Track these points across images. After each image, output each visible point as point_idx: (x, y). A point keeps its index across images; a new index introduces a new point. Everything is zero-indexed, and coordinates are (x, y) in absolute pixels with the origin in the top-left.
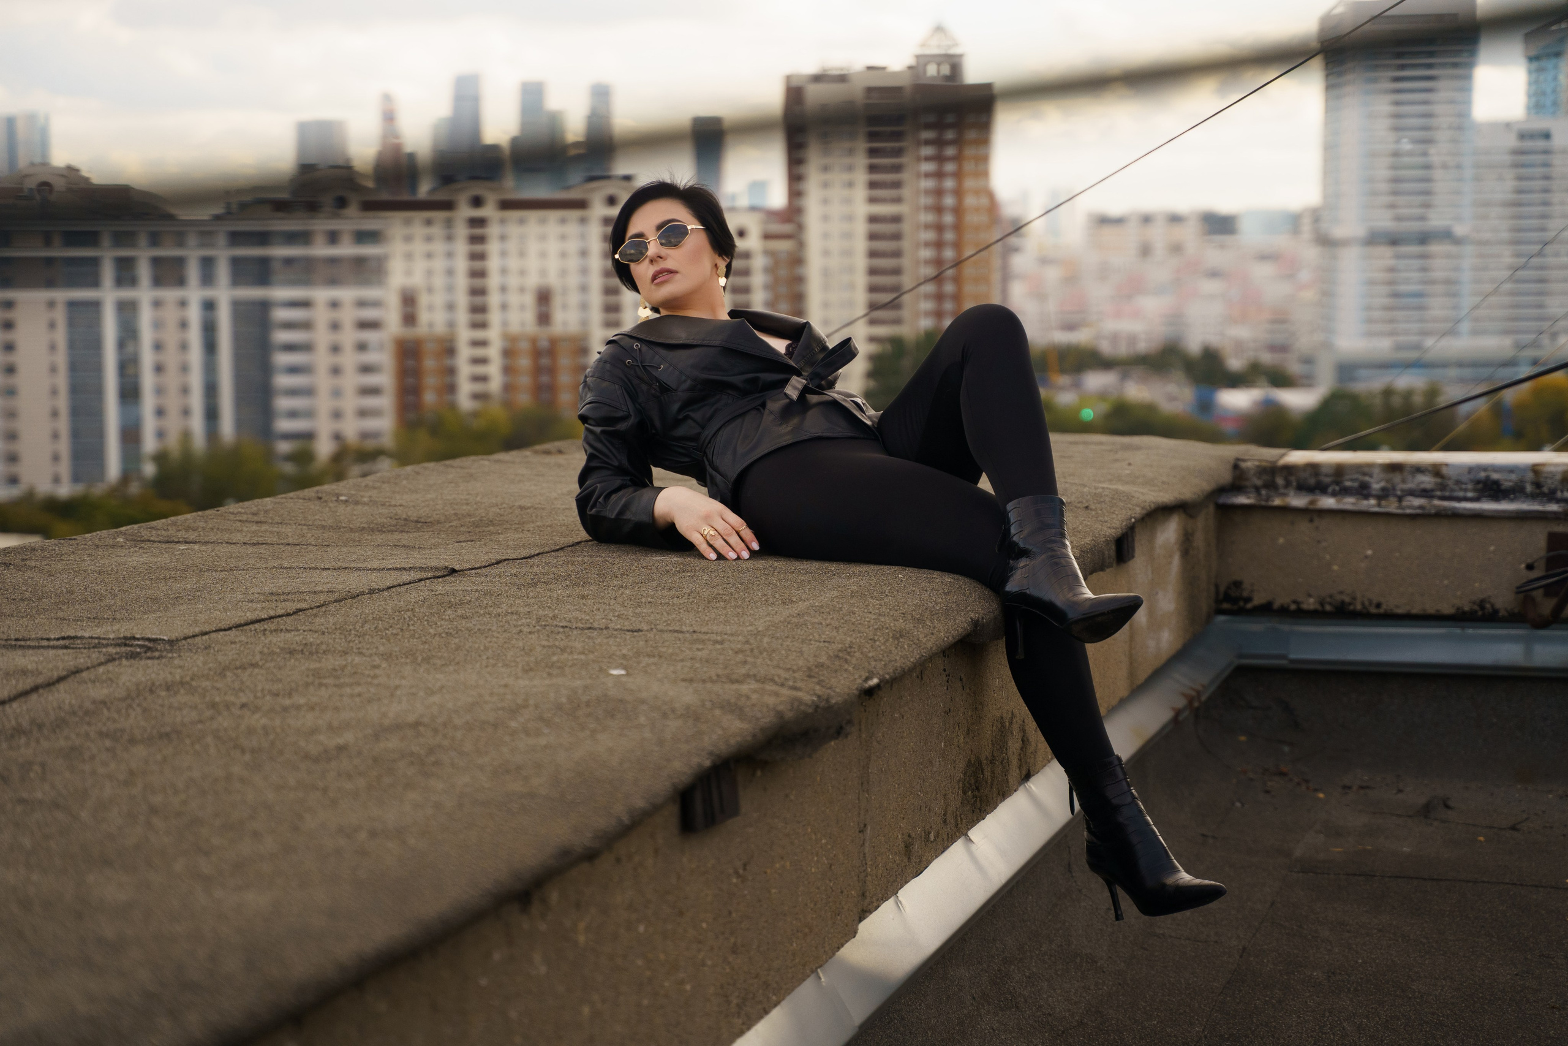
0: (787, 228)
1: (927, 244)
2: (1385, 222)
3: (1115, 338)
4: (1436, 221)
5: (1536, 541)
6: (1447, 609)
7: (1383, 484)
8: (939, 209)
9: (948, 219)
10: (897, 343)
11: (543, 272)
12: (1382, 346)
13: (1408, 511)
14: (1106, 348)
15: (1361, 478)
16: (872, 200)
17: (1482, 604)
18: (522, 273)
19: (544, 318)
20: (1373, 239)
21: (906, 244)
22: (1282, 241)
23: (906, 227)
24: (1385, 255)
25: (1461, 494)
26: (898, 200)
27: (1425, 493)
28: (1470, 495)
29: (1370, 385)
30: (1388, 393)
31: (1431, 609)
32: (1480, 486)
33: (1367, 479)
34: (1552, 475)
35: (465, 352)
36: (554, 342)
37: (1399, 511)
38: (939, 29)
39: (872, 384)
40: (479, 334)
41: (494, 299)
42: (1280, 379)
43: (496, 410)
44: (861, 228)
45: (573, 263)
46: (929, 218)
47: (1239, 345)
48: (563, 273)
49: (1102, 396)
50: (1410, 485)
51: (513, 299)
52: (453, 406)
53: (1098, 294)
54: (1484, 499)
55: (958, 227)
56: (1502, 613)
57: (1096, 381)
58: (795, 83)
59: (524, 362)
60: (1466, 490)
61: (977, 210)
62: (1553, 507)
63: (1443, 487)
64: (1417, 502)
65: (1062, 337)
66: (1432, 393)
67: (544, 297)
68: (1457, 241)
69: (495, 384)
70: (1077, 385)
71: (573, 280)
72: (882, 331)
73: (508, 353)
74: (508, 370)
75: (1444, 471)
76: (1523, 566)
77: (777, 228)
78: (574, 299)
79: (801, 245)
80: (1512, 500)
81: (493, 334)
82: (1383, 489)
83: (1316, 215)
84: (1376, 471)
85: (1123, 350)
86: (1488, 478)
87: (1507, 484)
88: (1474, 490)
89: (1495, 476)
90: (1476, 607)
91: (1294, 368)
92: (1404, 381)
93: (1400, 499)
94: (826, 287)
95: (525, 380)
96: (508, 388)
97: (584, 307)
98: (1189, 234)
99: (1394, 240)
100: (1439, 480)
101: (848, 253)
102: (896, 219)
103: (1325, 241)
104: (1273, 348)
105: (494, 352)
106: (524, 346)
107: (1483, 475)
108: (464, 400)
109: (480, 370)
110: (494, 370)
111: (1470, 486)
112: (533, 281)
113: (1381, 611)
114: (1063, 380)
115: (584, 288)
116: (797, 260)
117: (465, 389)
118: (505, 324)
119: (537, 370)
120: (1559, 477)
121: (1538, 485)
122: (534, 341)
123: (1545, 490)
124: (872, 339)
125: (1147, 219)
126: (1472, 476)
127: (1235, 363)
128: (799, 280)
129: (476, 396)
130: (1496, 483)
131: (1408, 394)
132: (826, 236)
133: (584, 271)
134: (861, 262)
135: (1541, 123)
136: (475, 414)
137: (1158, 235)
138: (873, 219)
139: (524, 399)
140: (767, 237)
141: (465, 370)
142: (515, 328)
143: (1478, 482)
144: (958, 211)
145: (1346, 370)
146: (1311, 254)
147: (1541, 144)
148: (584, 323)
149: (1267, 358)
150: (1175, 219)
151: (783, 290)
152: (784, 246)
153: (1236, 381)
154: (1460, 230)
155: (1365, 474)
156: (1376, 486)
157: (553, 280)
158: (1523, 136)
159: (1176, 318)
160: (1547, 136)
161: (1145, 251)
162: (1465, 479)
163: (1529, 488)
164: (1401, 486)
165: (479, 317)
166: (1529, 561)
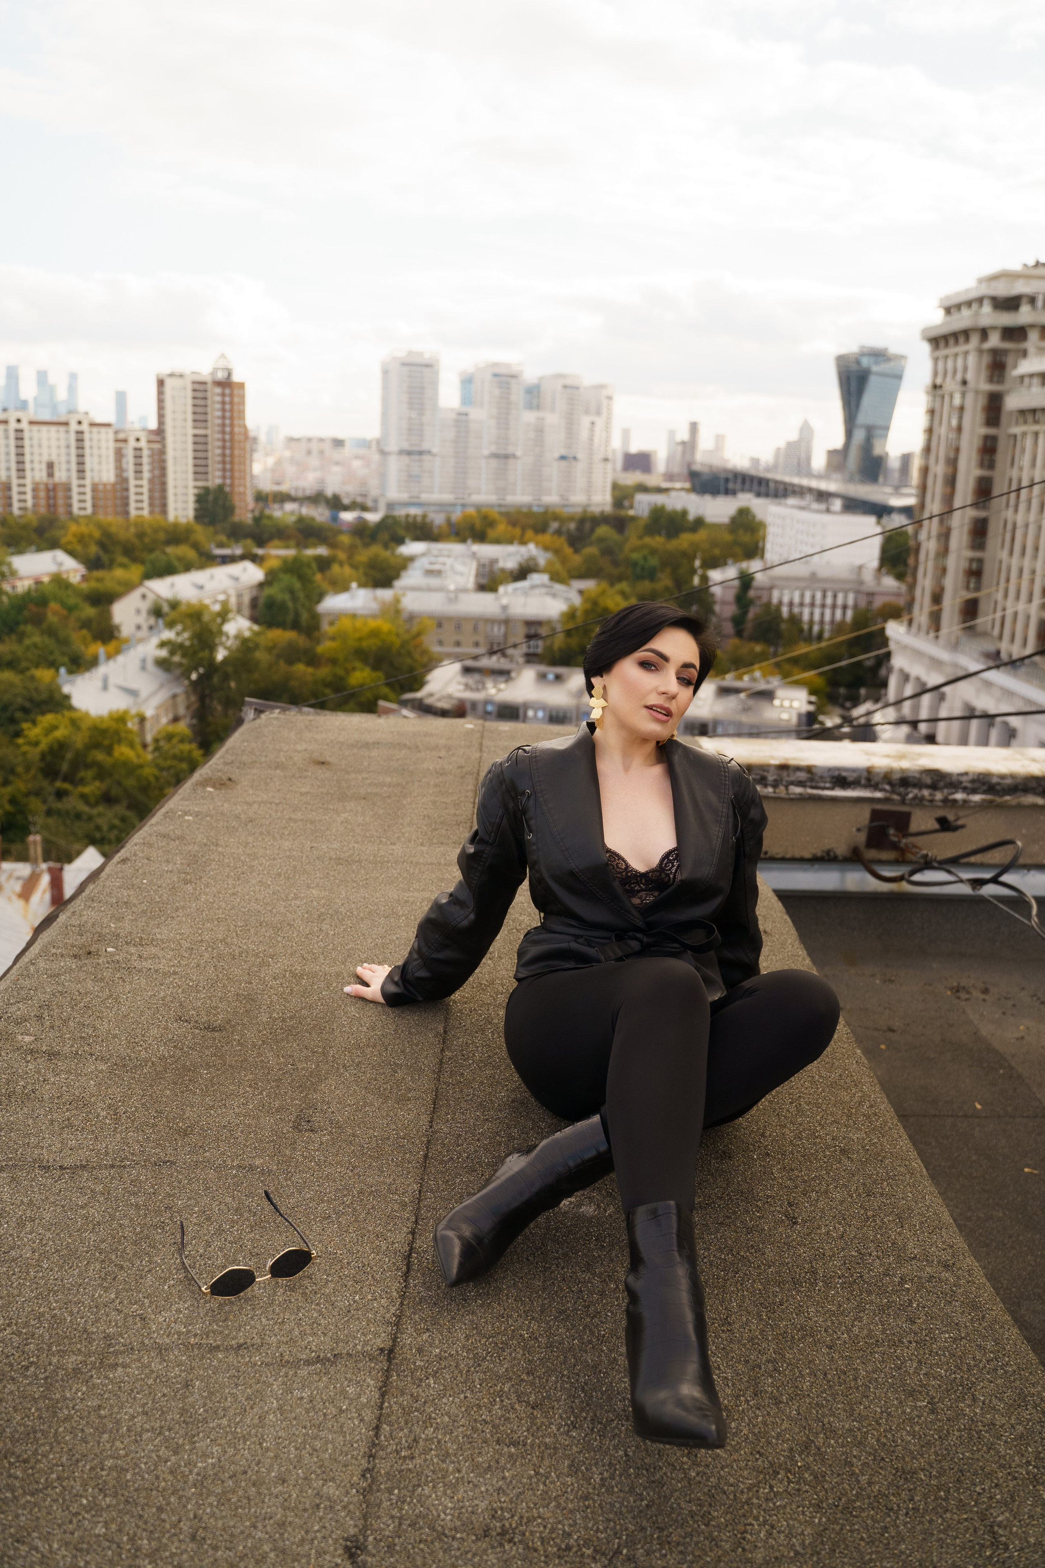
0: (158, 438)
1: (218, 448)
2: (406, 446)
3: (297, 489)
4: (425, 446)
5: (864, 815)
6: (807, 855)
7: (775, 777)
8: (224, 432)
9: (227, 437)
10: (206, 489)
11: (50, 455)
12: (404, 496)
13: (792, 796)
14: (293, 493)
15: (761, 773)
16: (195, 428)
17: (828, 852)
18: (40, 454)
19: (51, 475)
20: (401, 452)
21: (210, 447)
22: (363, 451)
23: (209, 439)
24: (405, 459)
25: (822, 785)
26: (206, 428)
27: (800, 784)
28: (828, 785)
29: (400, 512)
30: (407, 516)
31: (797, 855)
32: (834, 780)
33: (765, 774)
34: (878, 774)
35: (15, 490)
36: (55, 486)
37: (787, 796)
38: (223, 356)
39: (197, 505)
40: (22, 481)
41: (28, 466)
42: (364, 508)
43: (30, 515)
44: (190, 439)
45: (63, 451)
46: (220, 436)
47: (348, 494)
48: (59, 455)
49: (292, 513)
50: (792, 778)
51: (36, 466)
52: (11, 513)
53: (290, 470)
54: (837, 789)
55: (232, 440)
56: (840, 858)
57: (289, 507)
58: (161, 377)
59: (42, 494)
60: (825, 782)
61: (240, 433)
62: (878, 795)
63: (811, 780)
64: (798, 790)
65: (276, 488)
66: (424, 516)
67: (50, 466)
68: (434, 455)
69: (29, 503)
70: (282, 508)
71: (63, 459)
72: (200, 484)
73: (35, 490)
74: (35, 497)
75: (814, 770)
76: (854, 829)
77: (153, 438)
78: (64, 466)
79: (164, 446)
80: (854, 789)
81: (28, 481)
82: (775, 780)
83: (378, 442)
84: (772, 769)
85: (300, 494)
86: (839, 775)
87: (850, 779)
88: (831, 782)
89: (844, 774)
90: (824, 854)
91: (370, 504)
92: (413, 511)
93: (787, 787)
94: (175, 464)
95: (43, 502)
96: (34, 505)
97: (69, 470)
98: (327, 447)
99: (409, 453)
100: (809, 776)
101: (185, 450)
102: (206, 436)
103: (383, 453)
104: (361, 495)
105: (28, 489)
106: (42, 487)
107: (836, 773)
108: (16, 511)
109: (22, 497)
110: (29, 497)
111: (828, 779)
112: (45, 458)
113: (767, 856)
114: (276, 506)
115: (68, 462)
116: (162, 452)
117: (16, 505)
118: (33, 477)
119: (48, 498)
120: (882, 775)
121: (869, 780)
122: (46, 485)
123: (873, 783)
124: (195, 487)
125: (309, 440)
126: (830, 773)
127: (346, 501)
128: (164, 461)
129: (20, 509)
130: (844, 778)
131: (415, 516)
132: (175, 442)
133: (68, 454)
134: (190, 454)
135: (465, 409)
136: (20, 517)
137: (314, 447)
138: (195, 436)
139: (43, 510)
140: (149, 442)
141: (15, 497)
142: (37, 479)
143: (833, 777)
144: (232, 433)
145: (390, 506)
146: (376, 457)
147: (464, 418)
148: (69, 478)
149: (359, 499)
150: (321, 440)
151: (156, 465)
152: (157, 446)
153: (346, 508)
154: (435, 450)
155: (764, 771)
156: (771, 778)
157: (54, 458)
158: (460, 414)
159: (322, 481)
160: (466, 415)
161: (309, 452)
162: (826, 775)
163: (863, 782)
164: (786, 779)
165: (21, 473)
166: (859, 826)
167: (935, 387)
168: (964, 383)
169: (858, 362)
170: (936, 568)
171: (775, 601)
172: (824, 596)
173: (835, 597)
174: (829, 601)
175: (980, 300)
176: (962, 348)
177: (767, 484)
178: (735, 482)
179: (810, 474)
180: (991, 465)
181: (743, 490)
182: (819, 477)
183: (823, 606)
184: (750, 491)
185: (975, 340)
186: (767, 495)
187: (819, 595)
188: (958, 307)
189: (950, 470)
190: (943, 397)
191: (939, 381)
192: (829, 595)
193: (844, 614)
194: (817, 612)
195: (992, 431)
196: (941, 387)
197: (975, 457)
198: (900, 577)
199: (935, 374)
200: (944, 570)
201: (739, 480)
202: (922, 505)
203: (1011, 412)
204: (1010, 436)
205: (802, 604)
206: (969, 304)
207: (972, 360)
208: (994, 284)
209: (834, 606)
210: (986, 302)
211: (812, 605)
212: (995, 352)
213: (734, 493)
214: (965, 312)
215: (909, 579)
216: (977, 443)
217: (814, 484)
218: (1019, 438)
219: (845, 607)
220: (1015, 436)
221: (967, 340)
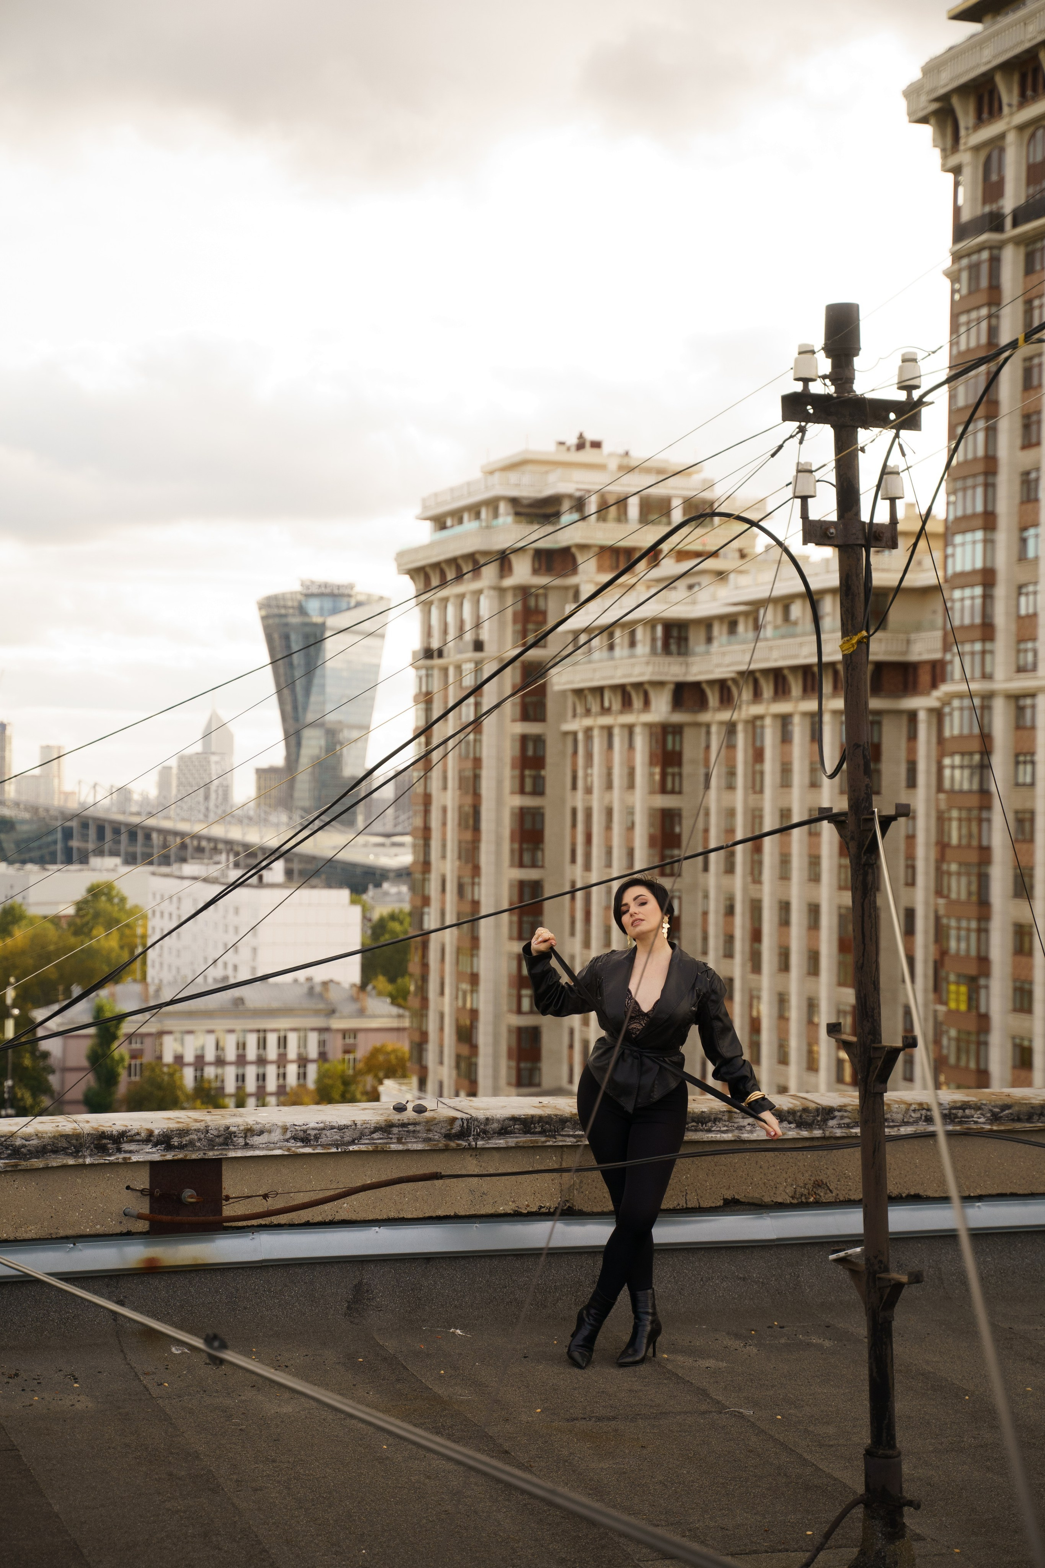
167: (428, 653)
168: (478, 646)
169: (302, 610)
170: (459, 976)
171: (168, 1058)
172: (262, 1044)
173: (283, 1042)
174: (272, 1053)
175: (492, 504)
176: (468, 586)
177: (148, 837)
178: (85, 838)
179: (226, 817)
180: (538, 790)
181: (100, 853)
182: (245, 820)
183: (261, 1061)
184: (114, 853)
185: (489, 573)
186: (148, 859)
187: (252, 1041)
188: (457, 515)
189: (469, 800)
190: (445, 670)
191: (435, 644)
192: (272, 1039)
193: (302, 1076)
194: (251, 1072)
195: (533, 728)
196: (440, 654)
197: (508, 774)
198: (398, 998)
199: (428, 632)
200: (474, 979)
201: (92, 832)
202: (426, 865)
203: (564, 693)
204: (566, 733)
205: (220, 1062)
206: (475, 510)
207: (487, 606)
208: (513, 477)
209: (282, 1062)
210: (503, 507)
211: (241, 1061)
212: (524, 591)
213: (84, 860)
214: (470, 525)
215: (414, 1002)
216: (510, 750)
217: (235, 833)
218: (580, 736)
219: (303, 1062)
220: (575, 734)
221: (477, 569)
